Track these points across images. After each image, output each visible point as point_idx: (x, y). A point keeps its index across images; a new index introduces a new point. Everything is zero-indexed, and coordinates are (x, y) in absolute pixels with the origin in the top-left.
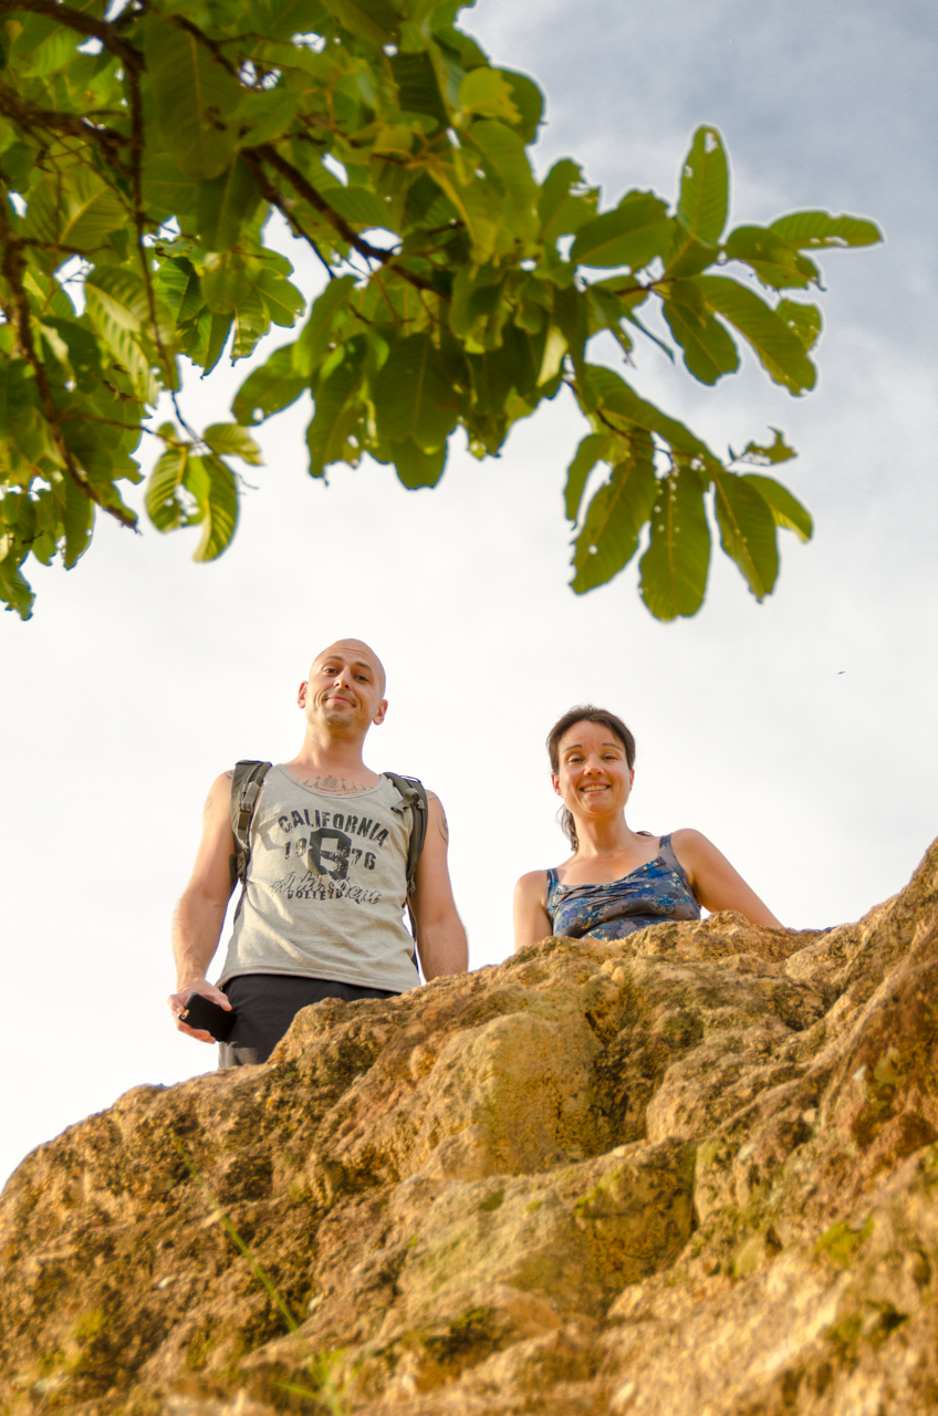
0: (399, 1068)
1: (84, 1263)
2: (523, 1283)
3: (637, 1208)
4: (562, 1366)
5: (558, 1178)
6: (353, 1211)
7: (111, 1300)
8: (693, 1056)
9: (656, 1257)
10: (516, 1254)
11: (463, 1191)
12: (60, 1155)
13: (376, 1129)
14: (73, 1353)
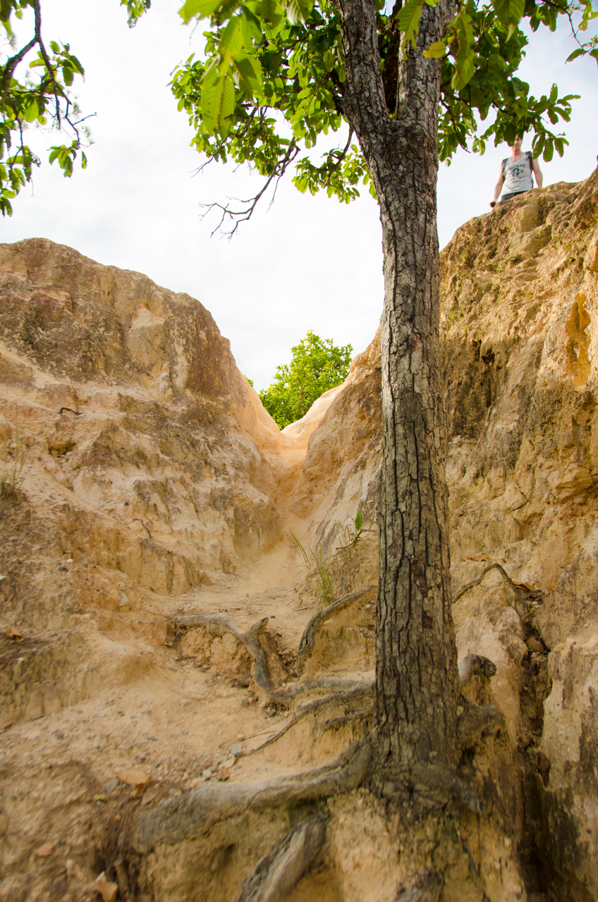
0: (510, 214)
1: (465, 246)
2: (525, 250)
3: (543, 237)
4: (529, 264)
5: (531, 232)
6: (503, 236)
7: (469, 252)
8: (554, 210)
9: (545, 244)
10: (525, 245)
11: (518, 235)
12: (462, 229)
13: (507, 224)
14: (464, 260)
